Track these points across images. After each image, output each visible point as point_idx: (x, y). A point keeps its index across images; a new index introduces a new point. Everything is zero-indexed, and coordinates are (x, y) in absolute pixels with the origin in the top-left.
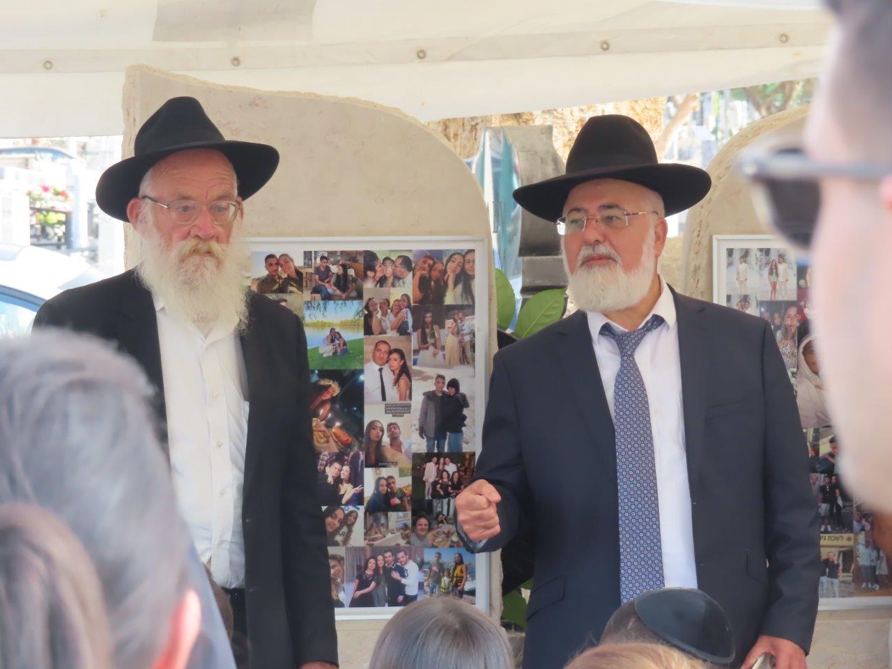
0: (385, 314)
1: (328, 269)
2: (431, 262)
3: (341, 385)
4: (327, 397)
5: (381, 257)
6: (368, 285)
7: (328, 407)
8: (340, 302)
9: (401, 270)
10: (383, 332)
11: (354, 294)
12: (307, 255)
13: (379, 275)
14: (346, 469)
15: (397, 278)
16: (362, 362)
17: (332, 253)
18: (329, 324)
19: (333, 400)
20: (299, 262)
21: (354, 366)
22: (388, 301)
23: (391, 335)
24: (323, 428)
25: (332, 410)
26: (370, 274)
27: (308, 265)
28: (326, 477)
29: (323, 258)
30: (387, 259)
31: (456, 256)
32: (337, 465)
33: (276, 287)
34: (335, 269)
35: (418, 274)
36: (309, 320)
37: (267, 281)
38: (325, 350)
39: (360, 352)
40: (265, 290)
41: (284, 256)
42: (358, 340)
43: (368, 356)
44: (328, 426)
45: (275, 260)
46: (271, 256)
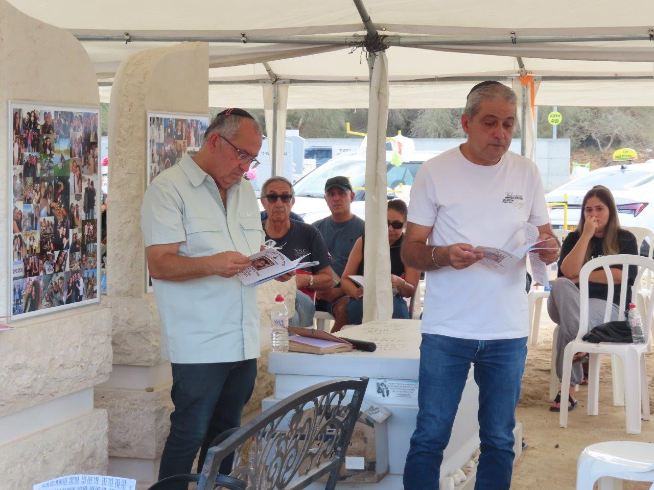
0: (75, 147)
1: (61, 120)
2: (87, 119)
3: (64, 185)
4: (60, 191)
5: (75, 116)
6: (71, 130)
7: (60, 196)
8: (64, 139)
9: (80, 122)
10: (75, 156)
11: (67, 135)
12: (55, 112)
13: (74, 125)
14: (65, 229)
15: (79, 127)
16: (69, 172)
17: (62, 112)
18: (61, 151)
19: (61, 193)
20: (53, 117)
21: (67, 175)
22: (76, 139)
23: (77, 157)
24: (59, 208)
25: (61, 198)
26: (72, 124)
27: (55, 118)
28: (59, 234)
29: (60, 115)
30: (76, 116)
31: (93, 117)
32: (62, 228)
33: (47, 130)
34: (63, 121)
35: (84, 125)
36: (56, 149)
37: (44, 127)
38: (60, 166)
39: (69, 166)
40: (44, 132)
41: (49, 113)
42: (69, 160)
43: (71, 169)
44: (60, 207)
45: (47, 115)
46: (45, 113)
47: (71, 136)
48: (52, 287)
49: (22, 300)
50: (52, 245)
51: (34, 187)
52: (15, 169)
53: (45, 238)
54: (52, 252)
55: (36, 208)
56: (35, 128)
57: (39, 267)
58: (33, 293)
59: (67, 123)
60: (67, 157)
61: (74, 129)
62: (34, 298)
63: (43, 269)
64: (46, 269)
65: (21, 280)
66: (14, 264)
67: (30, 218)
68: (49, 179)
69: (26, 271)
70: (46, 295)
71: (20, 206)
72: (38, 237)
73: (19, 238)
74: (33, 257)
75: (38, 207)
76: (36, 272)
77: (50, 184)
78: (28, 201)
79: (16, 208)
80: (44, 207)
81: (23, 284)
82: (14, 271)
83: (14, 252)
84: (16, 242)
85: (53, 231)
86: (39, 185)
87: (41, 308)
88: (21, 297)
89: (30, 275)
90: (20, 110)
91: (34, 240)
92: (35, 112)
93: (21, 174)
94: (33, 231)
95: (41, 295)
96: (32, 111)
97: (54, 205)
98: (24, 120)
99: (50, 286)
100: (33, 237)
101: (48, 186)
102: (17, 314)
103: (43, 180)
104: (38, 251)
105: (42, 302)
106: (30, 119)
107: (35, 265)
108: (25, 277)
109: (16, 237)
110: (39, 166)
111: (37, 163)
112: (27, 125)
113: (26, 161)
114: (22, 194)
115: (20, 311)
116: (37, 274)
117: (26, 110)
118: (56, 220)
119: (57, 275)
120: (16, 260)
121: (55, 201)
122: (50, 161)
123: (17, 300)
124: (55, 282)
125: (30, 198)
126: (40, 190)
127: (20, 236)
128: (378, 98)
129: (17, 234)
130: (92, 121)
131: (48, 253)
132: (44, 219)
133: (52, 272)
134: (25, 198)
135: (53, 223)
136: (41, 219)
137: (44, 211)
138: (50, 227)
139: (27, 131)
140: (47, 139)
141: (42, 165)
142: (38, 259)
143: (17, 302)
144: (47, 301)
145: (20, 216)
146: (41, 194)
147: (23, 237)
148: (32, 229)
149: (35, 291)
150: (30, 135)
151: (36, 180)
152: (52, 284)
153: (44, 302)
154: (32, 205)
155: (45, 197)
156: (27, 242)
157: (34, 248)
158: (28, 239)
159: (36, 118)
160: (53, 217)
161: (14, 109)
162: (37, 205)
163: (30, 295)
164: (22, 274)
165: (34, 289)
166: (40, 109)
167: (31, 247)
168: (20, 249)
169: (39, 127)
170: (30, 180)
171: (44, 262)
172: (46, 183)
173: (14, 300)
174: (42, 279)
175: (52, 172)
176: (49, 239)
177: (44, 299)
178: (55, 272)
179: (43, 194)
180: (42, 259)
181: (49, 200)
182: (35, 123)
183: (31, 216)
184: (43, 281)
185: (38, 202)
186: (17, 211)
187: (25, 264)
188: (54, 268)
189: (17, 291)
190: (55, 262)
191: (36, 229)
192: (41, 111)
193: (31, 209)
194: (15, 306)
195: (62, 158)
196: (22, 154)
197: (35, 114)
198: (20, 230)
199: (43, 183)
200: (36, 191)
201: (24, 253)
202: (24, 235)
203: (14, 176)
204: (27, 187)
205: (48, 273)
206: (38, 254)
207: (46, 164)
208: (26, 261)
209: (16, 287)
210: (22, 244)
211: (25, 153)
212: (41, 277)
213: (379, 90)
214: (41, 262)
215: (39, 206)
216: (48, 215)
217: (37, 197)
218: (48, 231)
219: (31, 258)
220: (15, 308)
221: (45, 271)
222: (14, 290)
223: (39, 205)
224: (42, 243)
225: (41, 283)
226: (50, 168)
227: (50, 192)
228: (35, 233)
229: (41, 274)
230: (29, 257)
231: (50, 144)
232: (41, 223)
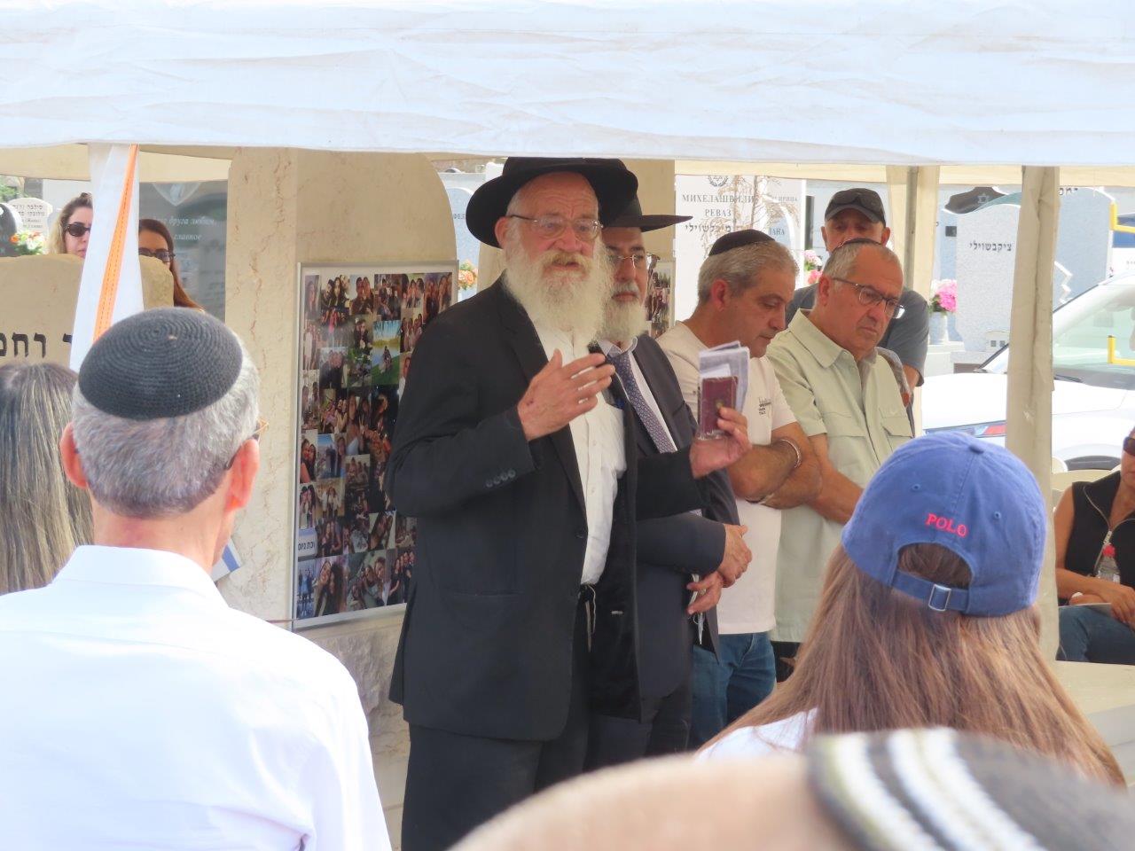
0: (410, 334)
1: (385, 290)
2: (432, 284)
3: (388, 399)
4: (381, 411)
5: (410, 280)
6: (404, 306)
7: (381, 420)
8: (390, 322)
9: (419, 291)
10: (408, 350)
11: (396, 315)
12: (376, 276)
13: (409, 296)
15: (417, 299)
16: (398, 377)
17: (388, 276)
19: (384, 414)
20: (372, 286)
22: (411, 320)
24: (379, 440)
25: (384, 423)
26: (404, 295)
28: (379, 485)
29: (384, 281)
30: (413, 281)
31: (444, 279)
33: (361, 308)
34: (389, 291)
35: (426, 294)
36: (375, 339)
37: (356, 303)
38: (382, 367)
39: (398, 369)
40: (356, 312)
41: (366, 278)
42: (398, 358)
43: (401, 372)
44: (382, 438)
45: (361, 283)
46: (359, 279)
47: (403, 315)
48: (364, 575)
49: (313, 596)
50: (365, 503)
51: (336, 405)
52: (305, 376)
53: (353, 491)
54: (366, 515)
55: (340, 440)
56: (341, 307)
57: (342, 541)
58: (332, 584)
59: (396, 293)
60: (395, 353)
61: (409, 303)
62: (332, 592)
63: (348, 544)
64: (355, 545)
65: (312, 561)
66: (300, 535)
67: (329, 458)
68: (362, 391)
69: (320, 545)
70: (354, 587)
71: (313, 437)
72: (341, 489)
73: (309, 492)
74: (332, 524)
75: (342, 438)
76: (338, 548)
77: (364, 400)
78: (326, 429)
79: (305, 441)
80: (353, 439)
81: (314, 567)
82: (301, 546)
83: (301, 514)
84: (304, 497)
85: (367, 479)
86: (345, 402)
87: (345, 610)
88: (310, 590)
89: (327, 554)
90: (317, 277)
91: (335, 494)
92: (342, 279)
93: (315, 384)
94: (334, 479)
95: (346, 588)
96: (337, 278)
97: (371, 434)
98: (322, 294)
99: (360, 573)
100: (334, 490)
101: (361, 403)
102: (304, 617)
103: (353, 392)
104: (341, 513)
105: (345, 600)
106: (333, 291)
107: (335, 536)
108: (318, 556)
109: (304, 490)
110: (346, 370)
111: (342, 365)
112: (327, 303)
113: (324, 362)
114: (316, 418)
115: (308, 613)
116: (339, 552)
117: (327, 275)
118: (373, 460)
119: (373, 555)
120: (304, 527)
121: (373, 427)
122: (366, 361)
123: (305, 596)
124: (370, 567)
125: (330, 424)
126: (347, 411)
127: (311, 488)
128: (1039, 215)
129: (307, 485)
130: (441, 287)
131: (358, 516)
132: (353, 459)
133: (364, 549)
134: (322, 423)
135: (368, 464)
136: (348, 459)
137: (353, 445)
138: (363, 472)
139: (328, 312)
140: (360, 322)
141: (352, 367)
142: (341, 526)
143: (304, 599)
144: (355, 599)
145: (311, 455)
146: (348, 417)
147: (316, 490)
148: (333, 476)
149: (335, 580)
150: (332, 317)
151: (342, 394)
152: (363, 570)
153: (350, 601)
154: (332, 435)
155: (356, 421)
156: (324, 497)
157: (335, 508)
158: (325, 493)
159: (343, 290)
160: (368, 456)
161: (308, 277)
162: (340, 435)
163: (325, 588)
164: (312, 551)
165: (333, 577)
166: (350, 274)
167: (330, 506)
168: (310, 509)
169: (347, 304)
170: (330, 394)
171: (351, 532)
172: (358, 398)
173: (299, 595)
174: (347, 560)
175: (368, 378)
176: (359, 493)
177: (350, 596)
178: (369, 549)
179: (352, 417)
180: (348, 527)
181: (362, 427)
182: (342, 297)
183: (331, 453)
184: (349, 564)
185: (344, 430)
186: (307, 446)
187: (319, 535)
188: (369, 542)
189: (305, 579)
190: (370, 531)
191: (338, 476)
192: (351, 276)
193: (331, 442)
194: (301, 605)
195: (387, 354)
196: (319, 350)
197: (341, 283)
198: (313, 477)
199: (352, 399)
200: (340, 411)
201: (317, 516)
202: (318, 487)
203: (305, 387)
204: (325, 405)
205: (357, 550)
206: (340, 518)
207: (358, 366)
208: (321, 530)
209: (304, 573)
210: (315, 501)
211: (322, 349)
212: (345, 557)
213: (1041, 195)
214: (346, 532)
215: (345, 438)
216: (360, 453)
217: (341, 422)
218: (359, 479)
219: (328, 525)
220: (301, 609)
221: (352, 548)
222: (300, 578)
223: (345, 435)
224: (348, 501)
225: (346, 567)
226: (365, 372)
227: (365, 414)
228: (337, 483)
229: (346, 552)
230: (326, 523)
231: (366, 332)
232: (348, 465)
